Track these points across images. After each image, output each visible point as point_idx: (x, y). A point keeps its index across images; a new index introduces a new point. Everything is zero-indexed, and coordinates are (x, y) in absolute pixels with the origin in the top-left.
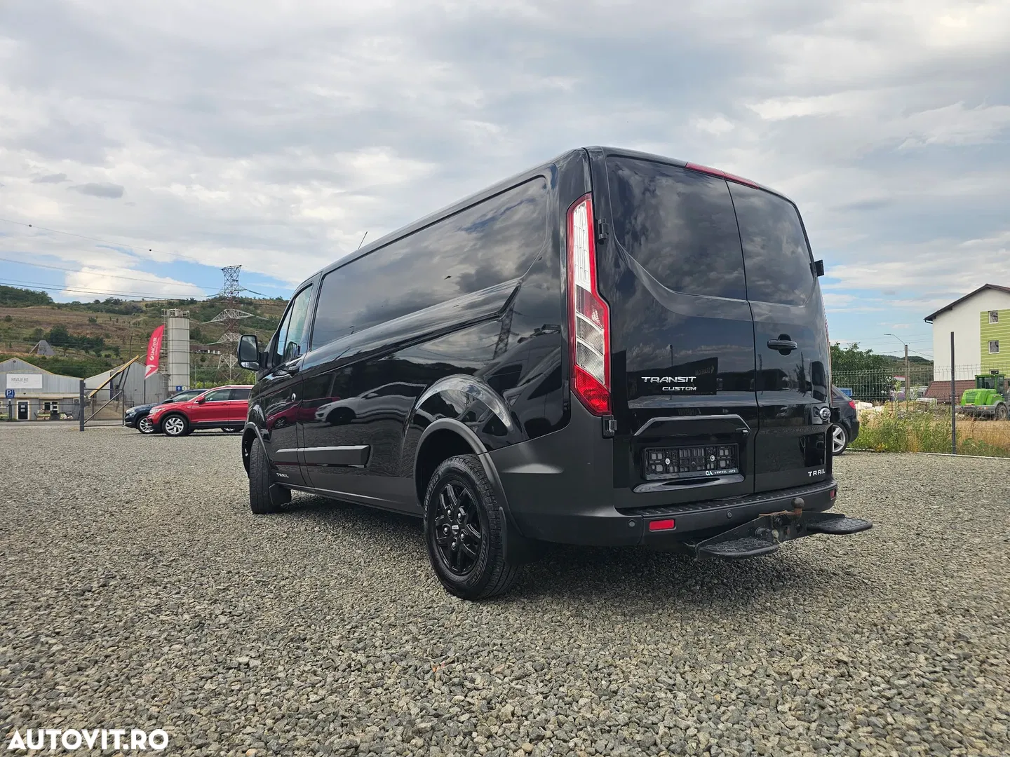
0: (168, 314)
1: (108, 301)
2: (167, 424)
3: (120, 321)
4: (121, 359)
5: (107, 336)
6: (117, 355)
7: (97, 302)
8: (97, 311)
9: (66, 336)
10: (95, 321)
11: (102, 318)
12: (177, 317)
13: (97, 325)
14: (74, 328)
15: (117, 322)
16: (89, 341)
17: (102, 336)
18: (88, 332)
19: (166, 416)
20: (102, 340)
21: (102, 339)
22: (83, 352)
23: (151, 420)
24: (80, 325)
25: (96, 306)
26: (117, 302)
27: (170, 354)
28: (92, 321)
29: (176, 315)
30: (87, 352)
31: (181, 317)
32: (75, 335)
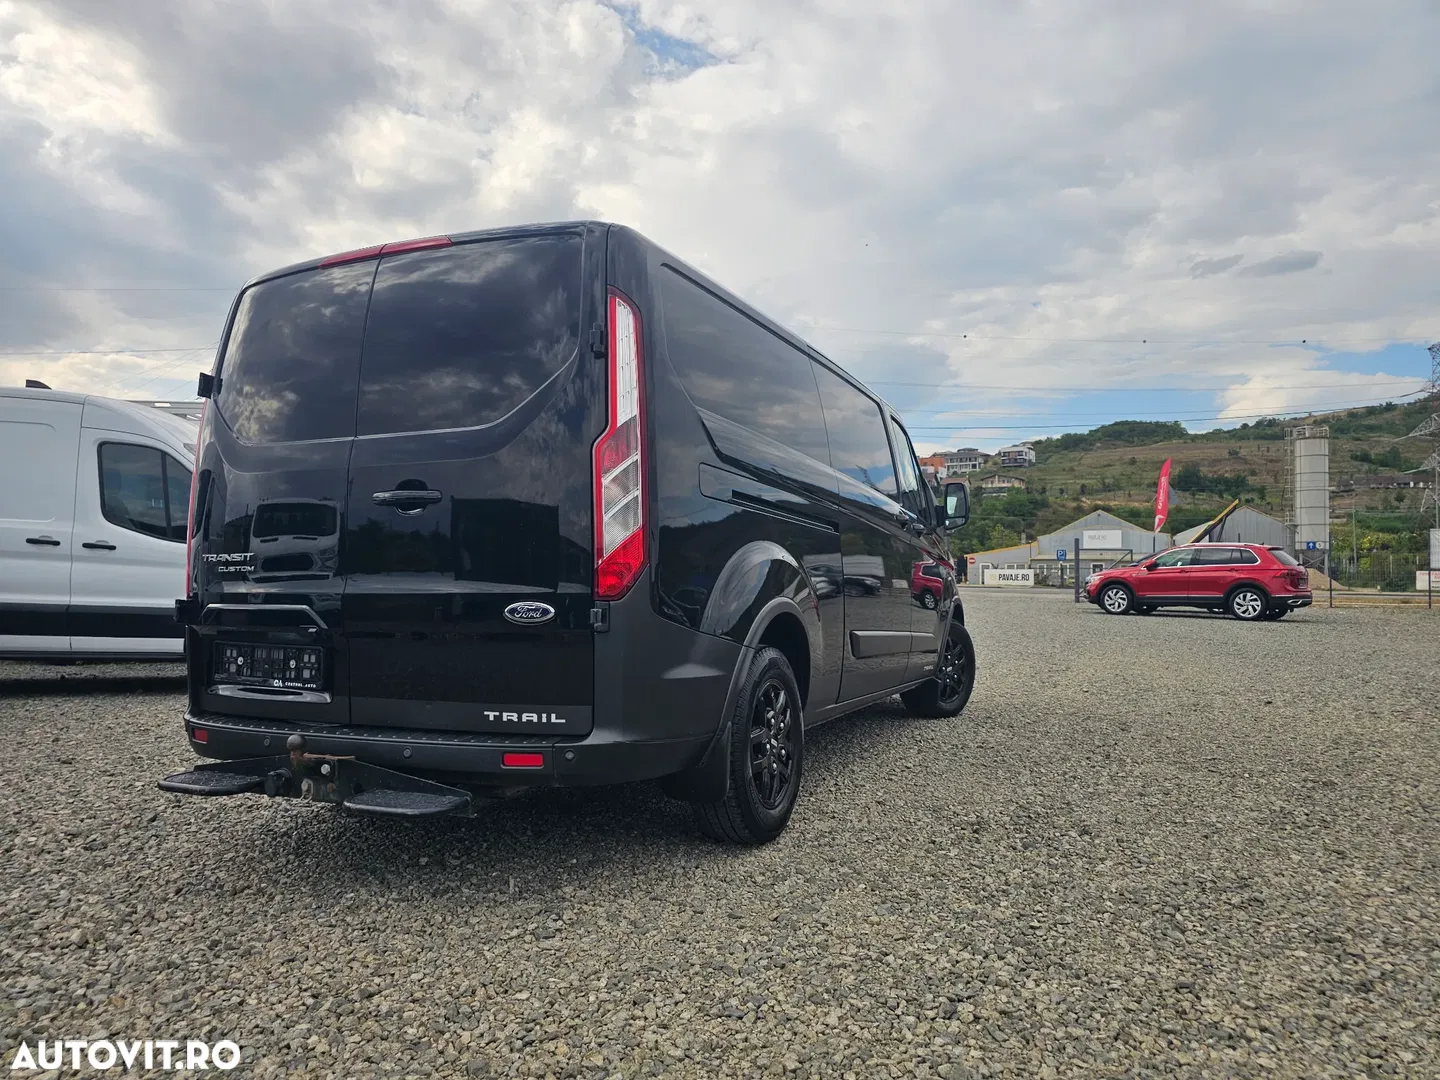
0: (1295, 434)
1: (1259, 424)
2: (1106, 597)
3: (1273, 449)
4: (1268, 503)
5: (1253, 473)
6: (1262, 498)
7: (1245, 426)
8: (1241, 438)
9: (1199, 478)
10: (1237, 453)
11: (1247, 449)
12: (1309, 438)
13: (1240, 458)
14: (1209, 466)
15: (1268, 451)
16: (1227, 482)
17: (1246, 473)
18: (1227, 469)
19: (1108, 584)
20: (1244, 478)
21: (1246, 476)
22: (1216, 498)
23: (1088, 592)
24: (1218, 461)
25: (1243, 433)
26: (1272, 423)
27: (1298, 494)
28: (1233, 454)
29: (1307, 435)
30: (1221, 497)
31: (1315, 438)
32: (1210, 475)
